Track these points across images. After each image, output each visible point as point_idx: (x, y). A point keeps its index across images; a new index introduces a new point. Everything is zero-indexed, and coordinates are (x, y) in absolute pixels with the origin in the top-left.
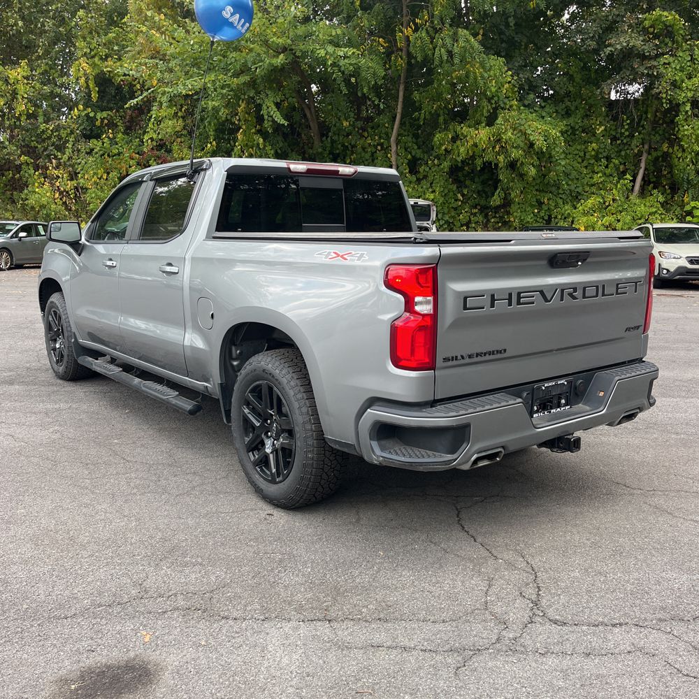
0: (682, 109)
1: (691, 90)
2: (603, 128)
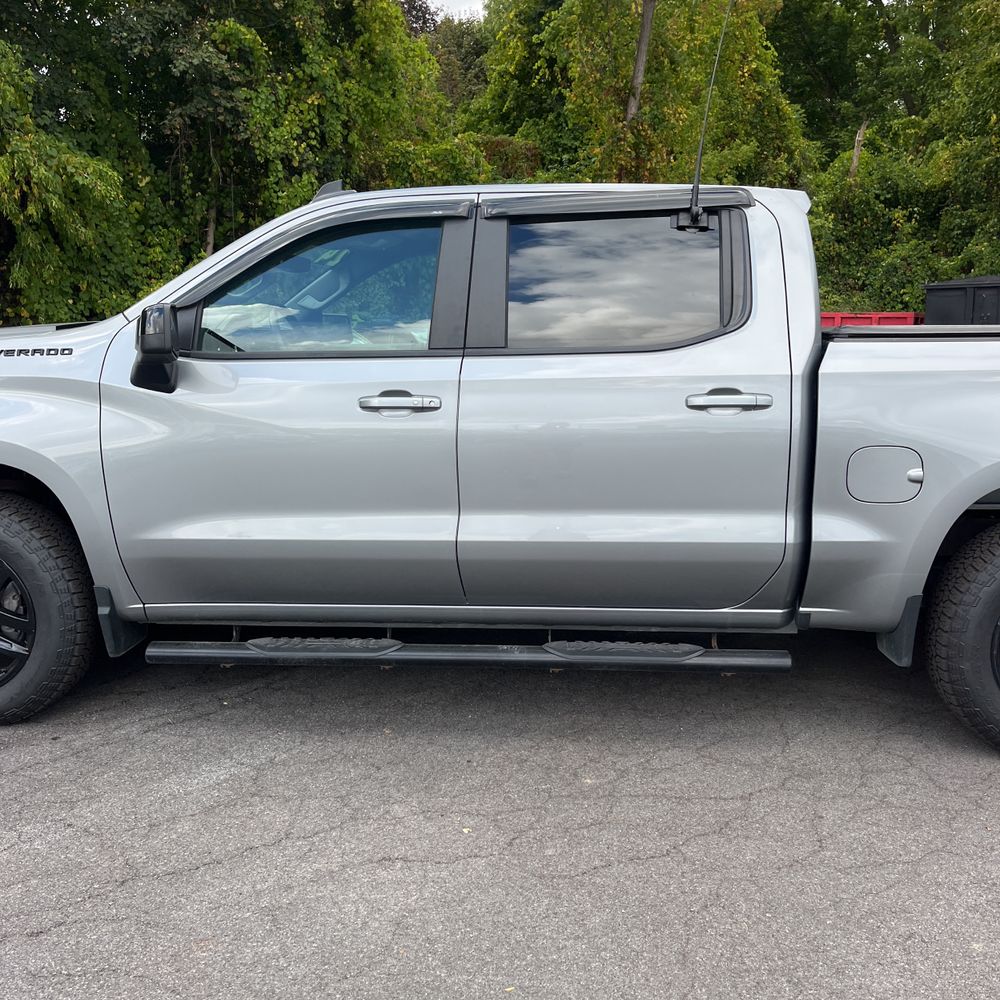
0: (272, 167)
1: (279, 143)
2: (148, 179)
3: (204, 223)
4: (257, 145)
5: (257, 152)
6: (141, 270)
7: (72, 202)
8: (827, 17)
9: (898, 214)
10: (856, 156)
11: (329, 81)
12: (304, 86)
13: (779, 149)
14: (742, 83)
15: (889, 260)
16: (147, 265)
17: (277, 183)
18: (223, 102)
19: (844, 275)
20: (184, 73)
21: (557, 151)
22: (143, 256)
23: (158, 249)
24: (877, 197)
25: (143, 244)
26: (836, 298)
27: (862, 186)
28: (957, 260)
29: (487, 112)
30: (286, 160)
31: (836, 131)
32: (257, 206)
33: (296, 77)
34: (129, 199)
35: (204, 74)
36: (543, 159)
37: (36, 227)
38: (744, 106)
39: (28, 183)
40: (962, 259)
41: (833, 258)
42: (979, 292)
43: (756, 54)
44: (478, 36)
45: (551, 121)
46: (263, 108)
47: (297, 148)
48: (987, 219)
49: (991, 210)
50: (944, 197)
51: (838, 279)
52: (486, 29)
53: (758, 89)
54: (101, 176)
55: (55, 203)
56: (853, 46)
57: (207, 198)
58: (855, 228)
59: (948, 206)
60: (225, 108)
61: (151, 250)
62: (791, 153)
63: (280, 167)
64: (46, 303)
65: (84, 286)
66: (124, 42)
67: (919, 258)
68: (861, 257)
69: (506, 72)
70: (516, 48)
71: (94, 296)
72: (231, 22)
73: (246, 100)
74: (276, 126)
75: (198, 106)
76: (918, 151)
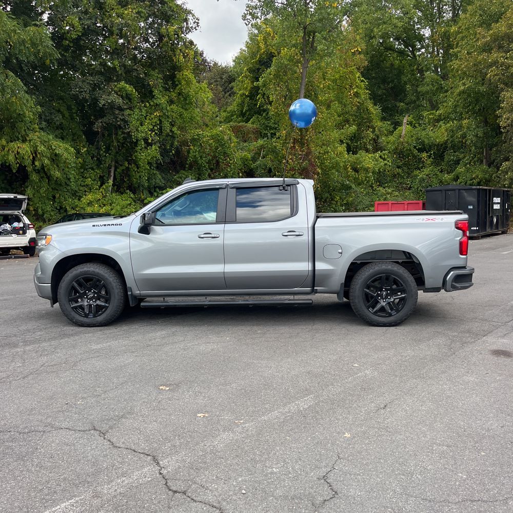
0: (139, 143)
1: (143, 132)
2: (85, 149)
3: (110, 167)
4: (133, 134)
5: (133, 137)
6: (81, 188)
7: (53, 160)
8: (392, 65)
9: (424, 155)
10: (405, 129)
11: (164, 105)
12: (153, 108)
13: (369, 127)
14: (351, 98)
15: (421, 176)
16: (84, 186)
17: (141, 150)
18: (120, 116)
19: (401, 183)
20: (104, 105)
21: (267, 129)
22: (82, 182)
23: (89, 179)
24: (415, 147)
25: (83, 177)
26: (397, 193)
27: (407, 142)
28: (451, 176)
29: (235, 112)
30: (146, 140)
31: (398, 116)
32: (133, 159)
33: (150, 105)
34: (77, 158)
35: (112, 106)
36: (261, 133)
37: (38, 172)
38: (352, 108)
39: (36, 153)
40: (454, 175)
41: (396, 175)
42: (447, 192)
43: (356, 85)
44: (230, 74)
45: (264, 116)
46: (136, 118)
47: (150, 134)
48: (465, 157)
49: (467, 153)
50: (446, 147)
51: (398, 185)
52: (234, 71)
53: (358, 101)
54: (66, 149)
55: (46, 161)
56: (404, 79)
57: (111, 156)
58: (405, 161)
59: (448, 151)
60: (120, 119)
61: (87, 180)
62: (374, 129)
63: (143, 143)
64: (41, 203)
65: (57, 196)
66: (77, 93)
67: (434, 175)
68: (409, 174)
69: (244, 94)
70: (248, 84)
71: (61, 200)
72: (123, 83)
73: (129, 115)
74: (142, 125)
75: (108, 119)
76: (435, 126)
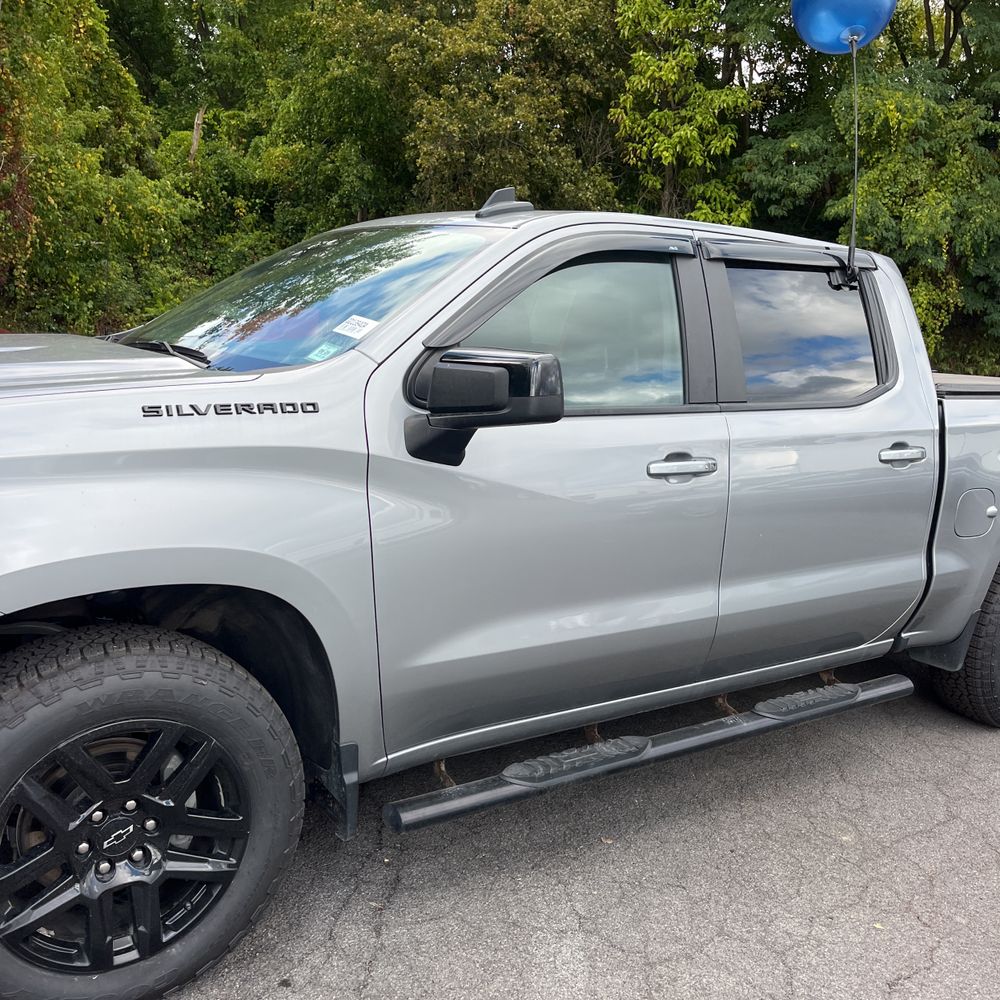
9: (241, 203)
10: (196, 139)
14: (77, 39)
15: (237, 247)
19: (191, 258)
24: (216, 183)
27: (203, 169)
38: (81, 64)
41: (181, 239)
43: (90, 11)
48: (315, 218)
49: (319, 211)
53: (95, 49)
59: (280, 201)
68: (206, 241)
76: (241, 144)
